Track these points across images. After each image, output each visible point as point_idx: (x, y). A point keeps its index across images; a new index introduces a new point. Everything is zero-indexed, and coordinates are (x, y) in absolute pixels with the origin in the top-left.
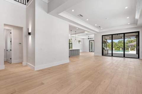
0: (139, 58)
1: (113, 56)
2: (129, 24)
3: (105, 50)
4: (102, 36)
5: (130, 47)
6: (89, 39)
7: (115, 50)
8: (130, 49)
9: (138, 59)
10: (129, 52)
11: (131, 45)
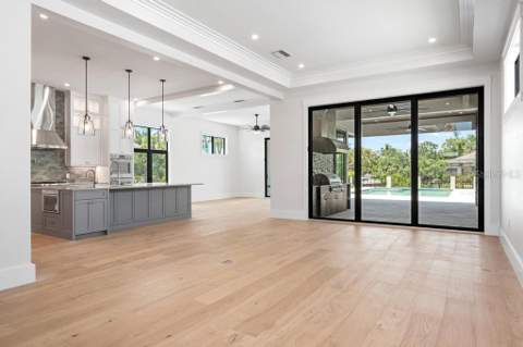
0: (481, 228)
1: (363, 218)
2: (432, 40)
3: (331, 189)
4: (311, 109)
5: (459, 171)
6: (257, 128)
7: (394, 185)
8: (453, 179)
9: (475, 238)
10: (447, 195)
11: (461, 165)
